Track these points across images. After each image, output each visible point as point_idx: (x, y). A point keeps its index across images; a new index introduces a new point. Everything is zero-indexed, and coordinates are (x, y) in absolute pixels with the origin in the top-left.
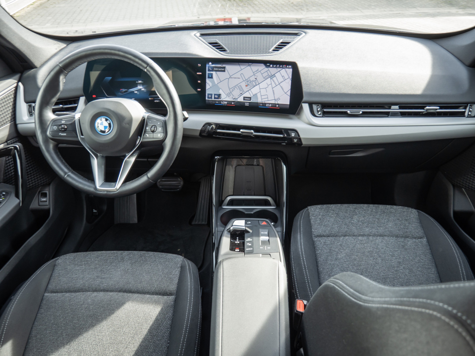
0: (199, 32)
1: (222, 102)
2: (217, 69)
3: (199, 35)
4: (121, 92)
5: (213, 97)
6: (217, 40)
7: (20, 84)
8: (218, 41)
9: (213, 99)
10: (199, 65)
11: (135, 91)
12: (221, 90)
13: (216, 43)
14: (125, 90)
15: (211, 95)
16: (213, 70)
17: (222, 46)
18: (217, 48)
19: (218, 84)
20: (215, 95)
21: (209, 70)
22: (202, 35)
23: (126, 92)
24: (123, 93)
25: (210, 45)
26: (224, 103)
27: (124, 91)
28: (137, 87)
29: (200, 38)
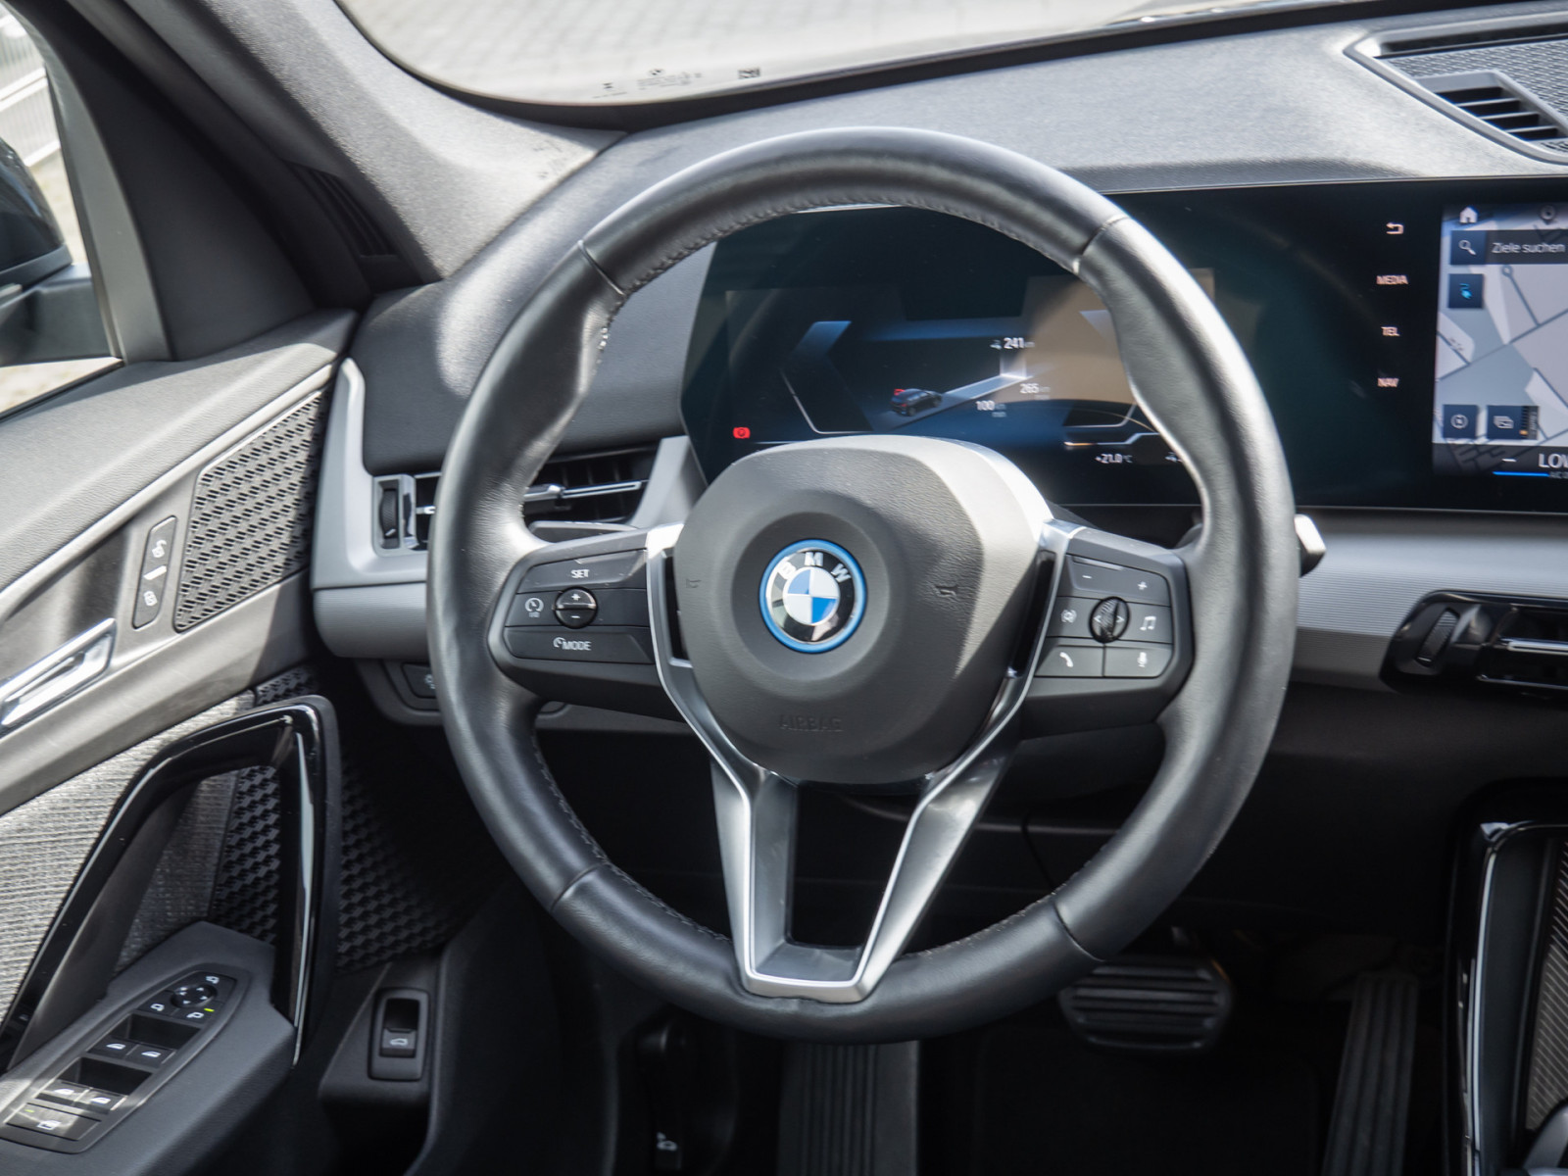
0: (1374, 32)
1: (1542, 457)
2: (1514, 248)
3: (1378, 53)
4: (898, 409)
5: (1482, 428)
6: (1496, 71)
7: (350, 368)
8: (1505, 77)
9: (1482, 441)
10: (1390, 225)
11: (981, 399)
12: (1536, 376)
13: (1495, 92)
14: (924, 395)
15: (1471, 412)
16: (1482, 259)
17: (1536, 107)
18: (1503, 124)
19: (1514, 340)
20: (1494, 411)
21: (1459, 258)
22: (1395, 49)
23: (927, 403)
24: (908, 415)
25: (1455, 108)
26: (1556, 461)
27: (916, 397)
28: (997, 373)
29: (1385, 65)
